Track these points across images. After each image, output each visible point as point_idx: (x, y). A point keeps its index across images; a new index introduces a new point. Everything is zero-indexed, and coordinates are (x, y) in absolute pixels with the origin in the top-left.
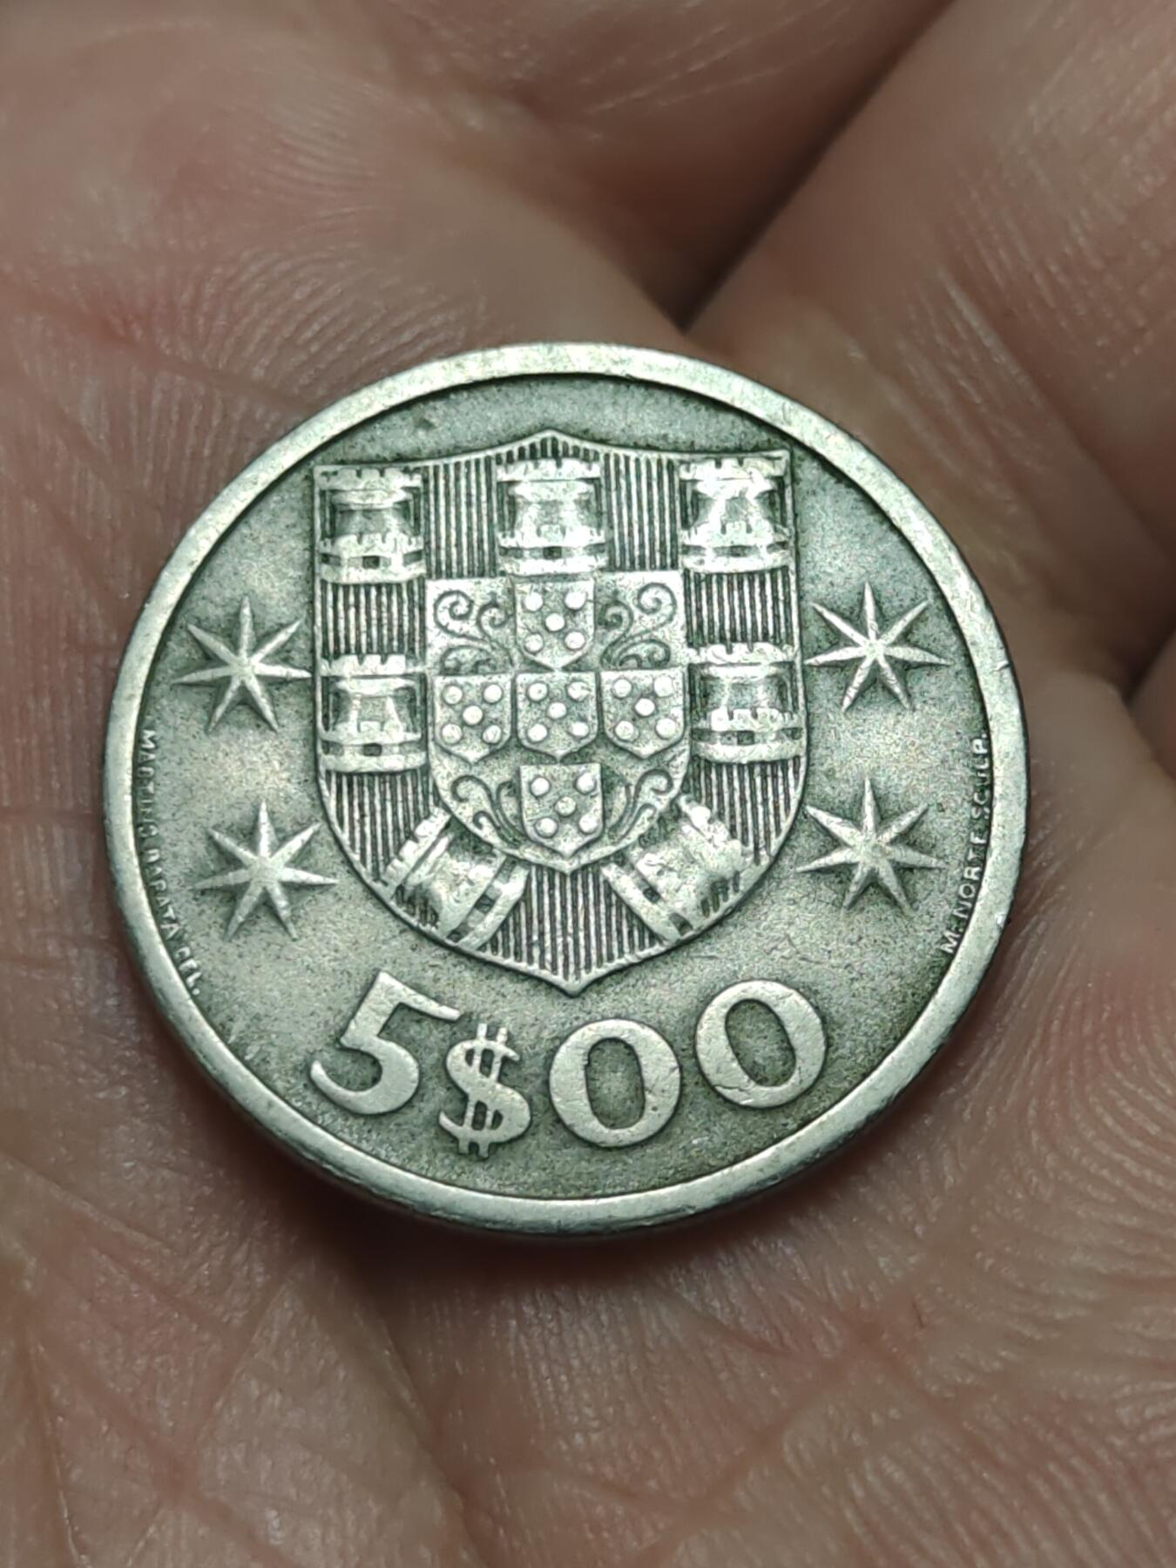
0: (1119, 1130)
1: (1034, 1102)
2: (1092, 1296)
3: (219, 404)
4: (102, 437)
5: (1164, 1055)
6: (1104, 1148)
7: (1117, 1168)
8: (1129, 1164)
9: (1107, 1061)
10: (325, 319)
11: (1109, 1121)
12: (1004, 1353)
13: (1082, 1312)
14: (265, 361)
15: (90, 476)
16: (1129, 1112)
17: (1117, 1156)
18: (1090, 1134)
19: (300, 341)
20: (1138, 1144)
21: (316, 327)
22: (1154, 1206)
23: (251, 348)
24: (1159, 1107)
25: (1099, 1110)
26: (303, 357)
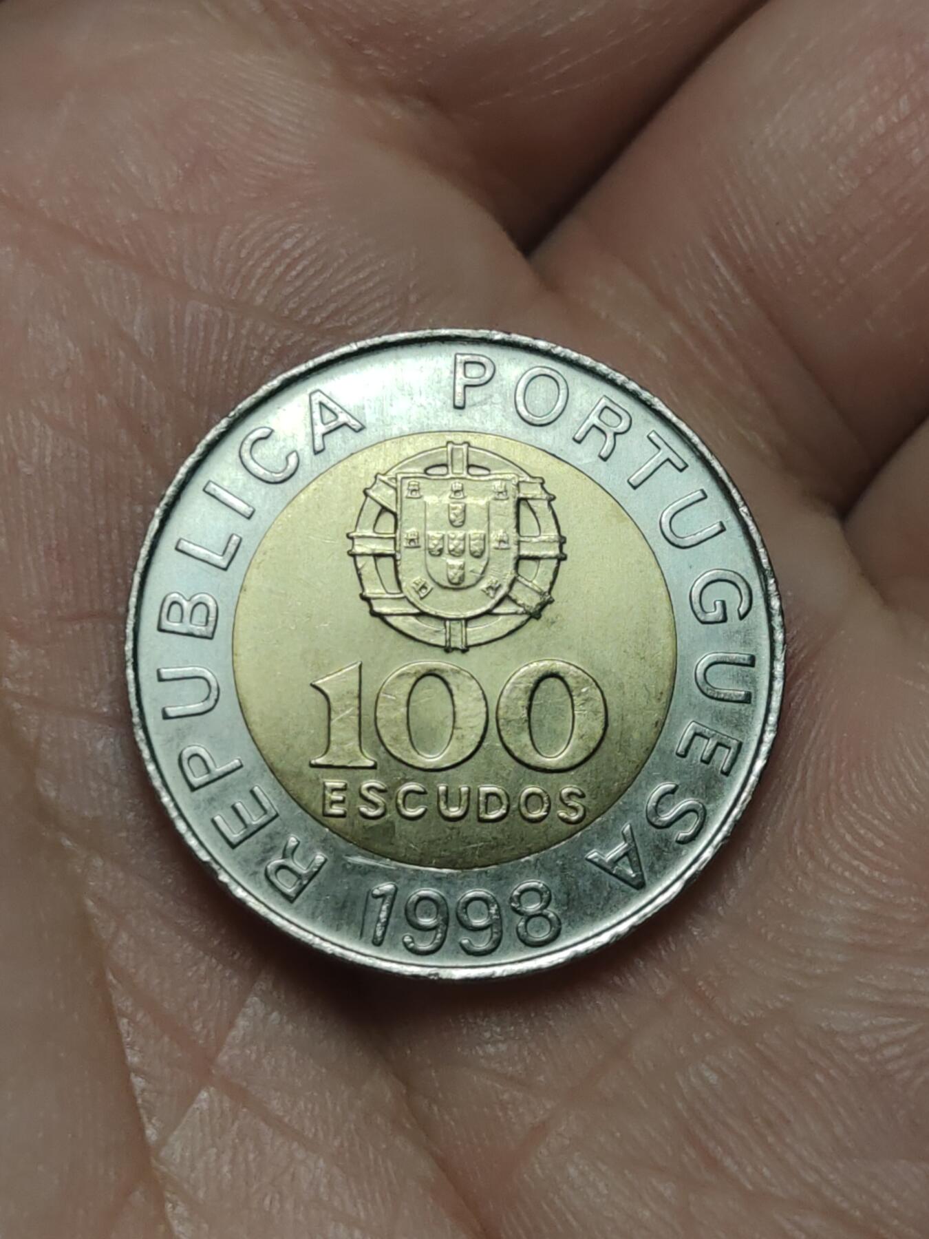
0: (856, 845)
1: (798, 824)
2: (840, 957)
3: (232, 325)
4: (151, 349)
5: (884, 792)
6: (846, 856)
7: (855, 870)
8: (864, 869)
9: (846, 796)
10: (305, 262)
11: (848, 838)
12: (782, 997)
13: (835, 969)
14: (264, 292)
15: (143, 377)
16: (862, 832)
17: (856, 863)
18: (837, 847)
19: (288, 278)
20: (868, 853)
21: (299, 268)
22: (881, 896)
23: (253, 283)
24: (883, 828)
25: (842, 831)
26: (290, 289)
